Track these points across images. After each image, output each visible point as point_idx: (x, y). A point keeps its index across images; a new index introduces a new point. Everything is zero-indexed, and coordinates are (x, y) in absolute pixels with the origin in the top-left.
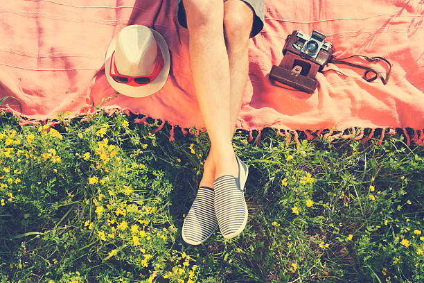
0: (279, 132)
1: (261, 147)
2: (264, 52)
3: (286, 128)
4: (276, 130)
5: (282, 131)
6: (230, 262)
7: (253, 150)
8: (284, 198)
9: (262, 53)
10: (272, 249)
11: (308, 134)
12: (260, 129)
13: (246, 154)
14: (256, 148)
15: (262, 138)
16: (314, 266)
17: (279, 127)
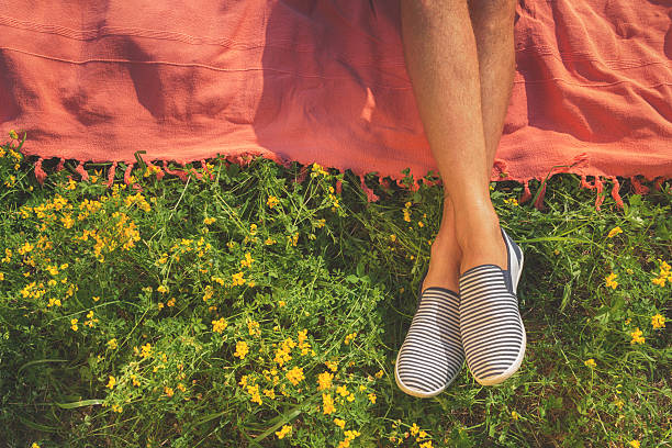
0: (585, 182)
1: (546, 210)
2: (542, 18)
3: (597, 173)
4: (579, 177)
5: (590, 178)
6: (501, 438)
7: (530, 217)
8: (601, 312)
9: (538, 21)
10: (584, 413)
11: (637, 185)
12: (544, 177)
13: (517, 227)
14: (536, 213)
15: (548, 194)
16: (663, 442)
17: (585, 172)
